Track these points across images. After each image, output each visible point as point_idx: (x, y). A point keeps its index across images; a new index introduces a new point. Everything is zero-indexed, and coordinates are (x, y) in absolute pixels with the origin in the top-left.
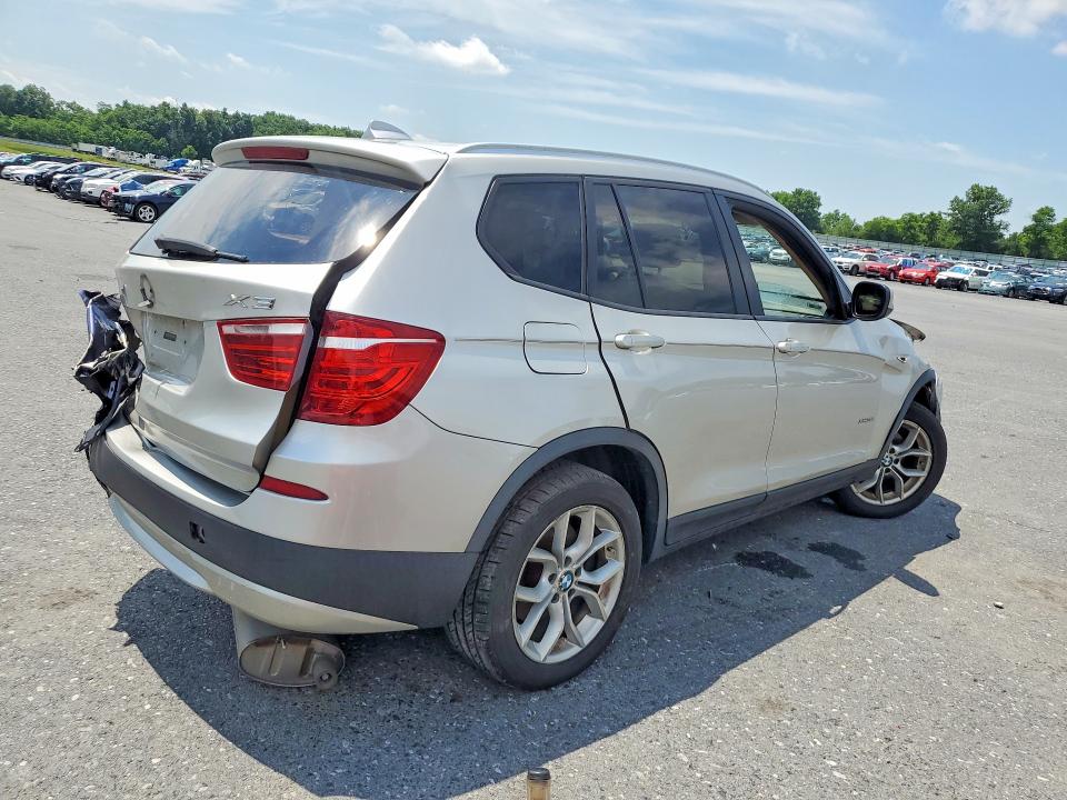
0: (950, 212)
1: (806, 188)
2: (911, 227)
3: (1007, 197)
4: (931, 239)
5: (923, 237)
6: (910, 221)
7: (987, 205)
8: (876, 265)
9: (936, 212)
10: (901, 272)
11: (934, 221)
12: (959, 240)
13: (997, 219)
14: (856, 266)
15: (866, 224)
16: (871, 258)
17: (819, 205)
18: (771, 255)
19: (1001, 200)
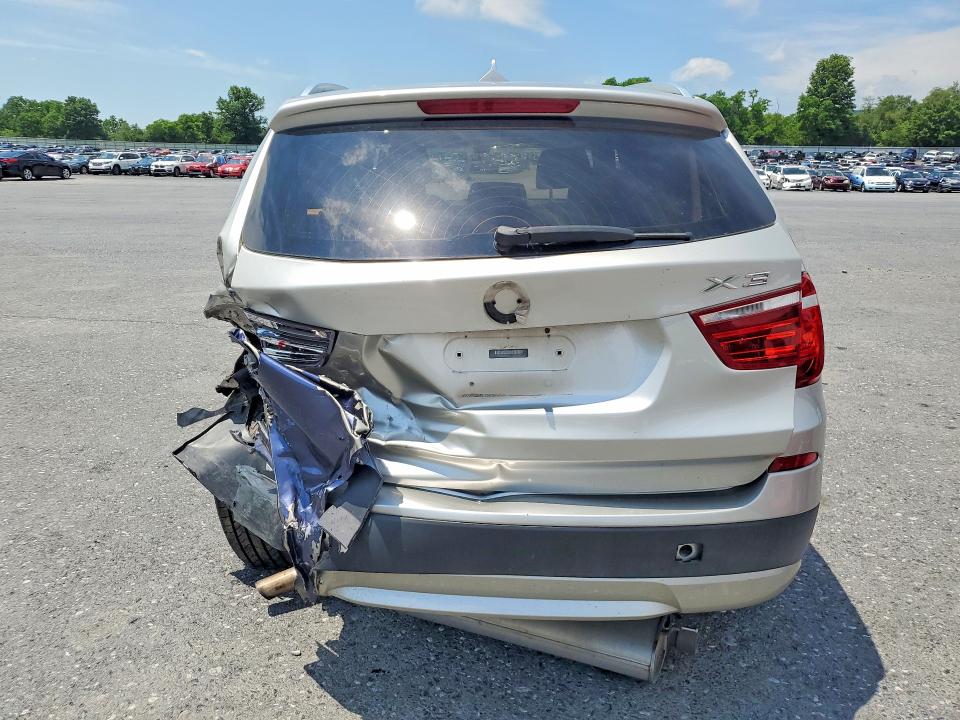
0: (219, 111)
1: (78, 96)
2: (189, 127)
3: (260, 96)
4: (209, 137)
5: (201, 136)
6: (186, 121)
7: (247, 102)
8: (196, 165)
9: (207, 112)
10: (219, 169)
11: (206, 119)
12: (232, 135)
13: (257, 114)
14: (177, 168)
15: (147, 128)
16: (188, 159)
17: (97, 112)
18: (91, 166)
19: (256, 98)
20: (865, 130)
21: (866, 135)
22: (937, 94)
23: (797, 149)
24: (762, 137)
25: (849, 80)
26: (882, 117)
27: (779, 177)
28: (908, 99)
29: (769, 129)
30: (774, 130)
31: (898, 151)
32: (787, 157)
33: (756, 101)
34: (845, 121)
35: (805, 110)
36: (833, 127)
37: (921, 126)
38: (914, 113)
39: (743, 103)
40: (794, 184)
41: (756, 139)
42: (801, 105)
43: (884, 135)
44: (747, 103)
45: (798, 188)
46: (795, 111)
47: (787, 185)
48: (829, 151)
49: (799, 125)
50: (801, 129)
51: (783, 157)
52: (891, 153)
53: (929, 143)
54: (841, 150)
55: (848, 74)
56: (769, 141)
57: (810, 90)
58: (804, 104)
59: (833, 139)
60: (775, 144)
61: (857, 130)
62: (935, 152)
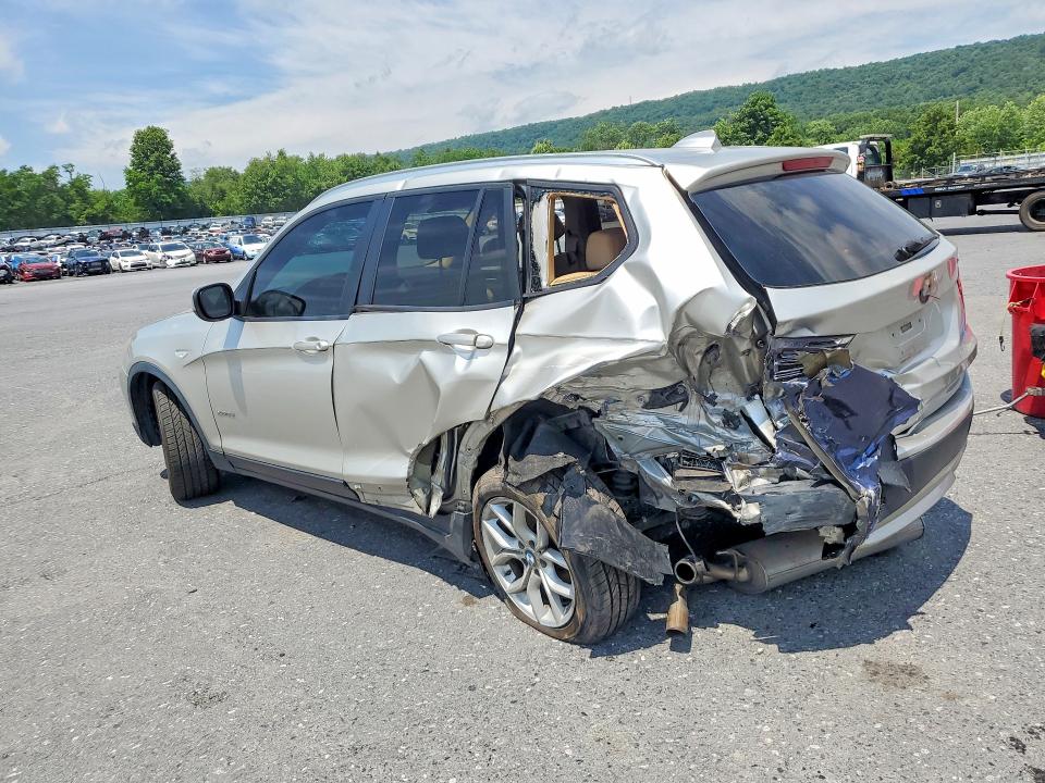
20: (201, 202)
21: (204, 206)
22: (255, 164)
23: (139, 225)
24: (95, 216)
25: (172, 152)
26: (214, 188)
27: (159, 255)
28: (229, 170)
29: (99, 206)
30: (107, 208)
31: (237, 219)
32: (130, 236)
33: (74, 176)
34: (178, 193)
35: (135, 185)
36: (170, 200)
37: (250, 195)
38: (241, 182)
39: (59, 179)
40: (178, 261)
41: (87, 218)
42: (130, 180)
43: (221, 206)
44: (64, 179)
45: (183, 265)
46: (125, 187)
47: (171, 263)
48: (173, 225)
49: (133, 201)
50: (136, 204)
51: (126, 235)
52: (232, 222)
53: (262, 209)
54: (185, 223)
55: (169, 147)
56: (104, 220)
57: (133, 164)
58: (132, 180)
59: (174, 213)
60: (112, 222)
61: (194, 202)
62: (270, 218)
